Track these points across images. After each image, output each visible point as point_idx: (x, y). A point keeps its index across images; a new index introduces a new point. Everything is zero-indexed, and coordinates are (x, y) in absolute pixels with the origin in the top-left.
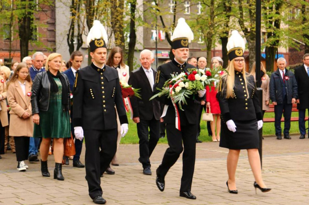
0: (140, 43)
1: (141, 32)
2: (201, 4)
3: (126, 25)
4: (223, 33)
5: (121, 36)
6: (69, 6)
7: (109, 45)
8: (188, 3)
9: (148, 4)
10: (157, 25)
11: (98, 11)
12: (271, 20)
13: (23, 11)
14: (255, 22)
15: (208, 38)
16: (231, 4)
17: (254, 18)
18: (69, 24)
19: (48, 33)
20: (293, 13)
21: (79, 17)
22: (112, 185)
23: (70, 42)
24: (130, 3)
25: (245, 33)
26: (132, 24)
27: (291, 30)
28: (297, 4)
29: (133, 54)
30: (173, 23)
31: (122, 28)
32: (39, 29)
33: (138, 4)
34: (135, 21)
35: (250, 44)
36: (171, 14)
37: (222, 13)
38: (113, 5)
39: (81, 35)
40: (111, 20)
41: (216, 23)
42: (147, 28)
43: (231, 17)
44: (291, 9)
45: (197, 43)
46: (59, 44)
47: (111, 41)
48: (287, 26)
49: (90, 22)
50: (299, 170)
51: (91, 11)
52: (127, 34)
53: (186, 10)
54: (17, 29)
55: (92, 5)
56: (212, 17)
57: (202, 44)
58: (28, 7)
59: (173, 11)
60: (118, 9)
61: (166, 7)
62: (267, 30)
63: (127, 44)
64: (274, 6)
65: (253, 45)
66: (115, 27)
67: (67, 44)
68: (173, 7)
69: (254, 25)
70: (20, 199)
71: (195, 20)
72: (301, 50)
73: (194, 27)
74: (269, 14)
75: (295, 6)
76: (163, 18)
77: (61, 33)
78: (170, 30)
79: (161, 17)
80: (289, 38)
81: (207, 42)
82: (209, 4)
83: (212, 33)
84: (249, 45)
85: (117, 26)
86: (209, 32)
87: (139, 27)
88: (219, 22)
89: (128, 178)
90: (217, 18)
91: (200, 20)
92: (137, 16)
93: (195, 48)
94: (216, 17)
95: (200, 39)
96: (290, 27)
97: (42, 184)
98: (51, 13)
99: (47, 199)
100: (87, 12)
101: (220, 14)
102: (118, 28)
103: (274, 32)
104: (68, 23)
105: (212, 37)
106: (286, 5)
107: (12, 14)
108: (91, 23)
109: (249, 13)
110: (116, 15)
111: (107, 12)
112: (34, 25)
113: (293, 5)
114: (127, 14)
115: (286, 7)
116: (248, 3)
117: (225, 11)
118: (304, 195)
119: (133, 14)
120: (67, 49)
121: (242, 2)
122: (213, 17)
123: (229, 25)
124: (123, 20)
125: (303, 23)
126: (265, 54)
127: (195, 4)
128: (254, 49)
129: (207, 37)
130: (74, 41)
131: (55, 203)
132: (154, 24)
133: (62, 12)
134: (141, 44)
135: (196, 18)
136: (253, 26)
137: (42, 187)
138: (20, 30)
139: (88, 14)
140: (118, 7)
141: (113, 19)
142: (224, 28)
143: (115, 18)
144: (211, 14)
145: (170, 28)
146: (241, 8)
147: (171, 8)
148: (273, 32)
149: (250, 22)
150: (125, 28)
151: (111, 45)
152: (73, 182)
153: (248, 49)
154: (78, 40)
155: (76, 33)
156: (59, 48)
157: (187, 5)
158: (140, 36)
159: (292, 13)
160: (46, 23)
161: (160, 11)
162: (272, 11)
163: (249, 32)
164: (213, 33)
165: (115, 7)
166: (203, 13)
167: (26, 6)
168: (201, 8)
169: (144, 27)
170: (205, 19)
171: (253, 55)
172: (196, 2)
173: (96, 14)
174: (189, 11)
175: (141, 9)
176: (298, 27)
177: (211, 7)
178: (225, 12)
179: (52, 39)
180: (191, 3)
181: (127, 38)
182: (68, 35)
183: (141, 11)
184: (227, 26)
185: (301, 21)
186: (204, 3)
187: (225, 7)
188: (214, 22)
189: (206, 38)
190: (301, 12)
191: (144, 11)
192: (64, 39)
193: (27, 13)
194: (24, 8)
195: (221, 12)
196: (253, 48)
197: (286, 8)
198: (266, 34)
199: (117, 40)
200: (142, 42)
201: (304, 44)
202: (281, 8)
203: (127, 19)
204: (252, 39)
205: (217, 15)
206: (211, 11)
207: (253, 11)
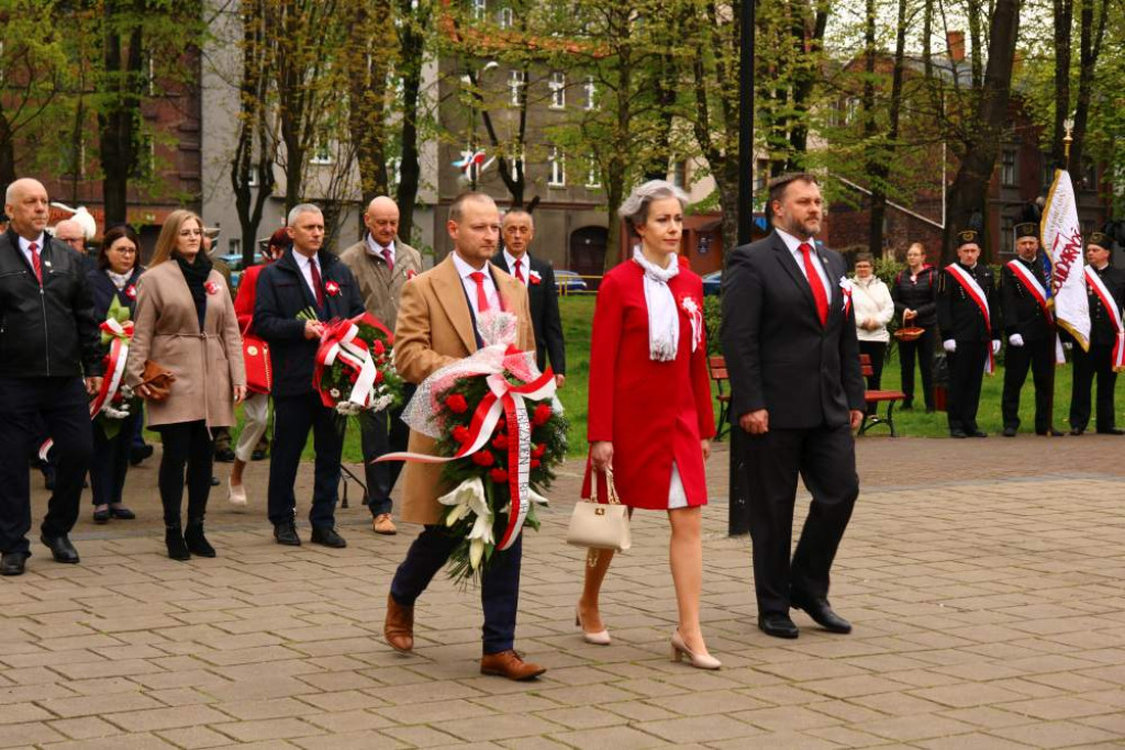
0: (428, 184)
1: (433, 157)
2: (594, 82)
3: (391, 137)
4: (654, 162)
5: (376, 167)
6: (238, 84)
7: (344, 192)
8: (560, 80)
9: (452, 81)
10: (475, 139)
11: (314, 100)
12: (782, 128)
13: (114, 95)
14: (738, 134)
15: (612, 176)
16: (674, 83)
17: (735, 121)
18: (237, 134)
19: (181, 158)
20: (842, 108)
21: (262, 113)
22: (345, 576)
23: (239, 183)
24: (404, 77)
25: (711, 164)
26: (408, 136)
27: (836, 155)
28: (852, 84)
29: (411, 215)
30: (519, 134)
31: (381, 146)
32: (155, 146)
33: (423, 81)
34: (417, 126)
35: (726, 193)
36: (515, 108)
37: (650, 108)
38: (355, 84)
39: (270, 162)
40: (350, 124)
41: (634, 135)
42: (449, 146)
43: (674, 119)
44: (837, 99)
45: (584, 188)
46: (210, 187)
47: (349, 182)
48: (824, 145)
49: (292, 130)
50: (853, 538)
51: (295, 98)
52: (393, 163)
53: (555, 98)
54: (96, 146)
55: (298, 81)
56: (624, 116)
57: (597, 189)
58: (126, 87)
59: (519, 101)
60: (370, 94)
61: (500, 90)
62: (770, 155)
63: (395, 189)
64: (790, 89)
65: (732, 195)
66: (360, 143)
67: (231, 188)
68: (519, 88)
69: (736, 143)
70: (93, 616)
71: (578, 127)
72: (863, 207)
73: (575, 144)
74: (777, 111)
75: (845, 91)
76: (491, 117)
77: (216, 159)
78: (511, 153)
79: (485, 114)
80: (830, 177)
81: (609, 185)
82: (616, 84)
83: (622, 161)
84: (722, 193)
85: (366, 140)
86: (615, 158)
87: (426, 143)
88: (642, 131)
89: (390, 557)
90: (638, 121)
91: (591, 126)
92: (421, 112)
93: (578, 201)
94: (635, 118)
95: (592, 179)
96: (831, 146)
97: (156, 575)
98: (188, 102)
99: (167, 615)
100: (283, 103)
101: (645, 109)
102: (368, 145)
103: (789, 160)
104: (235, 130)
105: (622, 172)
106: (822, 88)
107: (80, 106)
108: (295, 133)
109: (722, 108)
110: (363, 112)
111: (340, 101)
112: (142, 133)
113: (840, 89)
114: (394, 108)
115: (821, 92)
116: (719, 80)
117: (657, 102)
118: (864, 607)
119: (411, 107)
120: (231, 200)
121: (704, 78)
122: (626, 118)
123: (669, 140)
124: (382, 126)
125: (867, 136)
126: (765, 220)
127: (577, 84)
128: (735, 207)
129: (610, 172)
130: (251, 179)
131: (187, 628)
132: (466, 133)
133: (220, 102)
134: (432, 188)
135: (581, 119)
136: (733, 144)
137: (154, 583)
138: (102, 147)
139: (285, 108)
140: (370, 88)
141: (355, 122)
142: (655, 149)
143: (361, 120)
144: (620, 109)
145: (510, 147)
146: (701, 95)
147: (515, 91)
148: (786, 160)
149: (724, 131)
150: (389, 145)
151: (348, 193)
152: (240, 567)
153: (719, 206)
154: (262, 177)
155: (256, 157)
156: (209, 200)
157: (555, 86)
158: (430, 167)
159: (839, 109)
160: (174, 131)
161: (485, 99)
162: (784, 103)
163: (722, 160)
164: (627, 162)
165: (358, 89)
166: (599, 107)
167: (121, 83)
168: (594, 93)
169: (440, 144)
170: (604, 124)
171: (732, 221)
172: (581, 76)
173: (310, 108)
174: (563, 101)
175: (434, 94)
176: (852, 147)
177: (620, 91)
178: (658, 106)
179: (190, 173)
180: (567, 80)
181: (395, 171)
182: (235, 163)
183: (433, 101)
184: (665, 143)
185: (861, 131)
186: (603, 81)
187: (659, 91)
188: (628, 133)
189: (607, 175)
190: (863, 106)
191: (442, 100)
192: (222, 174)
193: (122, 103)
194: (116, 89)
195: (647, 105)
196: (732, 203)
197: (821, 97)
198: (770, 165)
199: (365, 180)
200: (435, 182)
201: (869, 193)
202: (808, 96)
203: (395, 119)
204: (731, 179)
205: (637, 113)
206: (620, 101)
207: (734, 104)
